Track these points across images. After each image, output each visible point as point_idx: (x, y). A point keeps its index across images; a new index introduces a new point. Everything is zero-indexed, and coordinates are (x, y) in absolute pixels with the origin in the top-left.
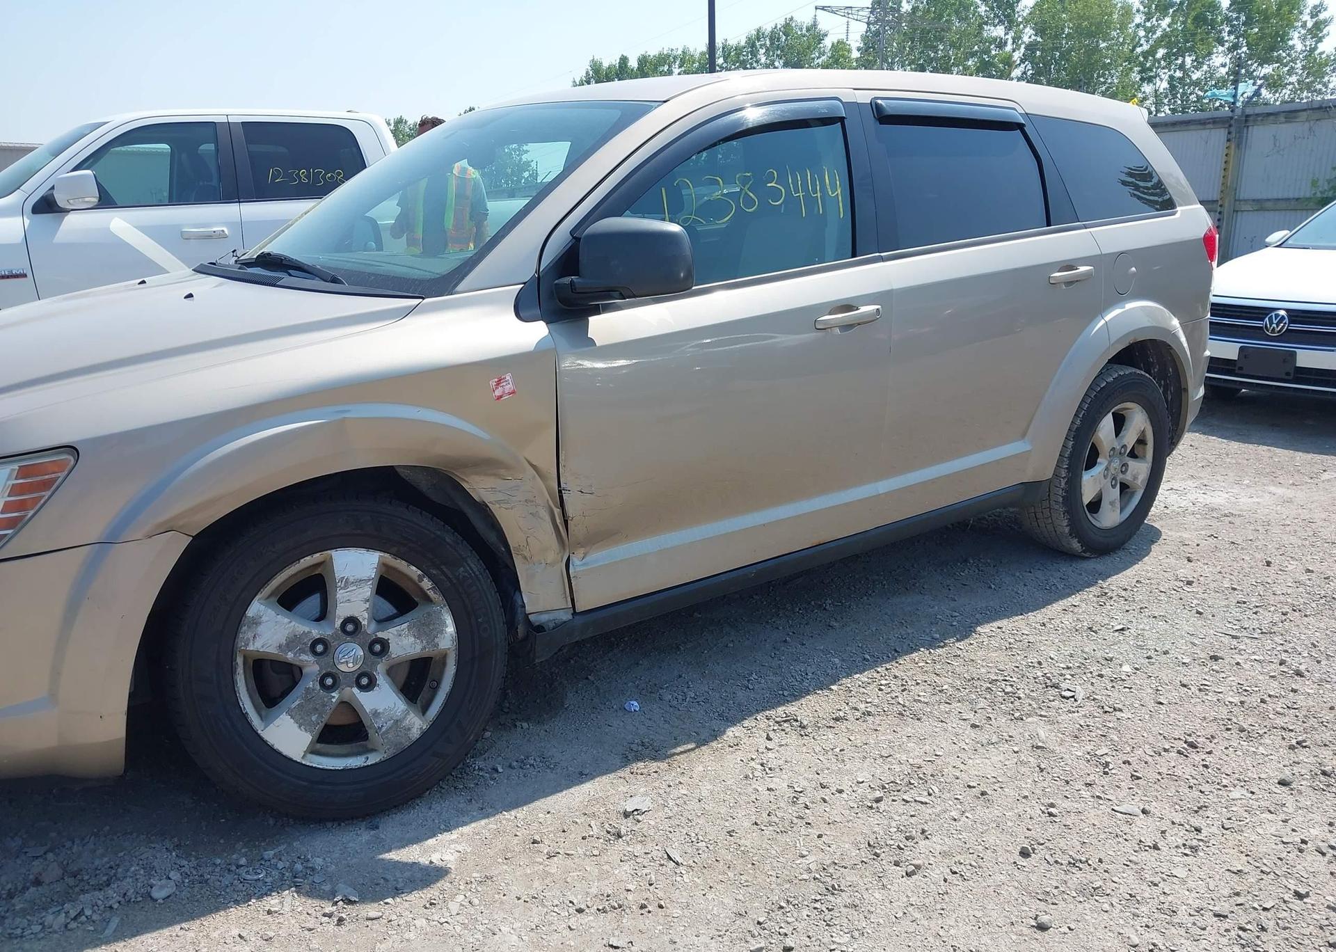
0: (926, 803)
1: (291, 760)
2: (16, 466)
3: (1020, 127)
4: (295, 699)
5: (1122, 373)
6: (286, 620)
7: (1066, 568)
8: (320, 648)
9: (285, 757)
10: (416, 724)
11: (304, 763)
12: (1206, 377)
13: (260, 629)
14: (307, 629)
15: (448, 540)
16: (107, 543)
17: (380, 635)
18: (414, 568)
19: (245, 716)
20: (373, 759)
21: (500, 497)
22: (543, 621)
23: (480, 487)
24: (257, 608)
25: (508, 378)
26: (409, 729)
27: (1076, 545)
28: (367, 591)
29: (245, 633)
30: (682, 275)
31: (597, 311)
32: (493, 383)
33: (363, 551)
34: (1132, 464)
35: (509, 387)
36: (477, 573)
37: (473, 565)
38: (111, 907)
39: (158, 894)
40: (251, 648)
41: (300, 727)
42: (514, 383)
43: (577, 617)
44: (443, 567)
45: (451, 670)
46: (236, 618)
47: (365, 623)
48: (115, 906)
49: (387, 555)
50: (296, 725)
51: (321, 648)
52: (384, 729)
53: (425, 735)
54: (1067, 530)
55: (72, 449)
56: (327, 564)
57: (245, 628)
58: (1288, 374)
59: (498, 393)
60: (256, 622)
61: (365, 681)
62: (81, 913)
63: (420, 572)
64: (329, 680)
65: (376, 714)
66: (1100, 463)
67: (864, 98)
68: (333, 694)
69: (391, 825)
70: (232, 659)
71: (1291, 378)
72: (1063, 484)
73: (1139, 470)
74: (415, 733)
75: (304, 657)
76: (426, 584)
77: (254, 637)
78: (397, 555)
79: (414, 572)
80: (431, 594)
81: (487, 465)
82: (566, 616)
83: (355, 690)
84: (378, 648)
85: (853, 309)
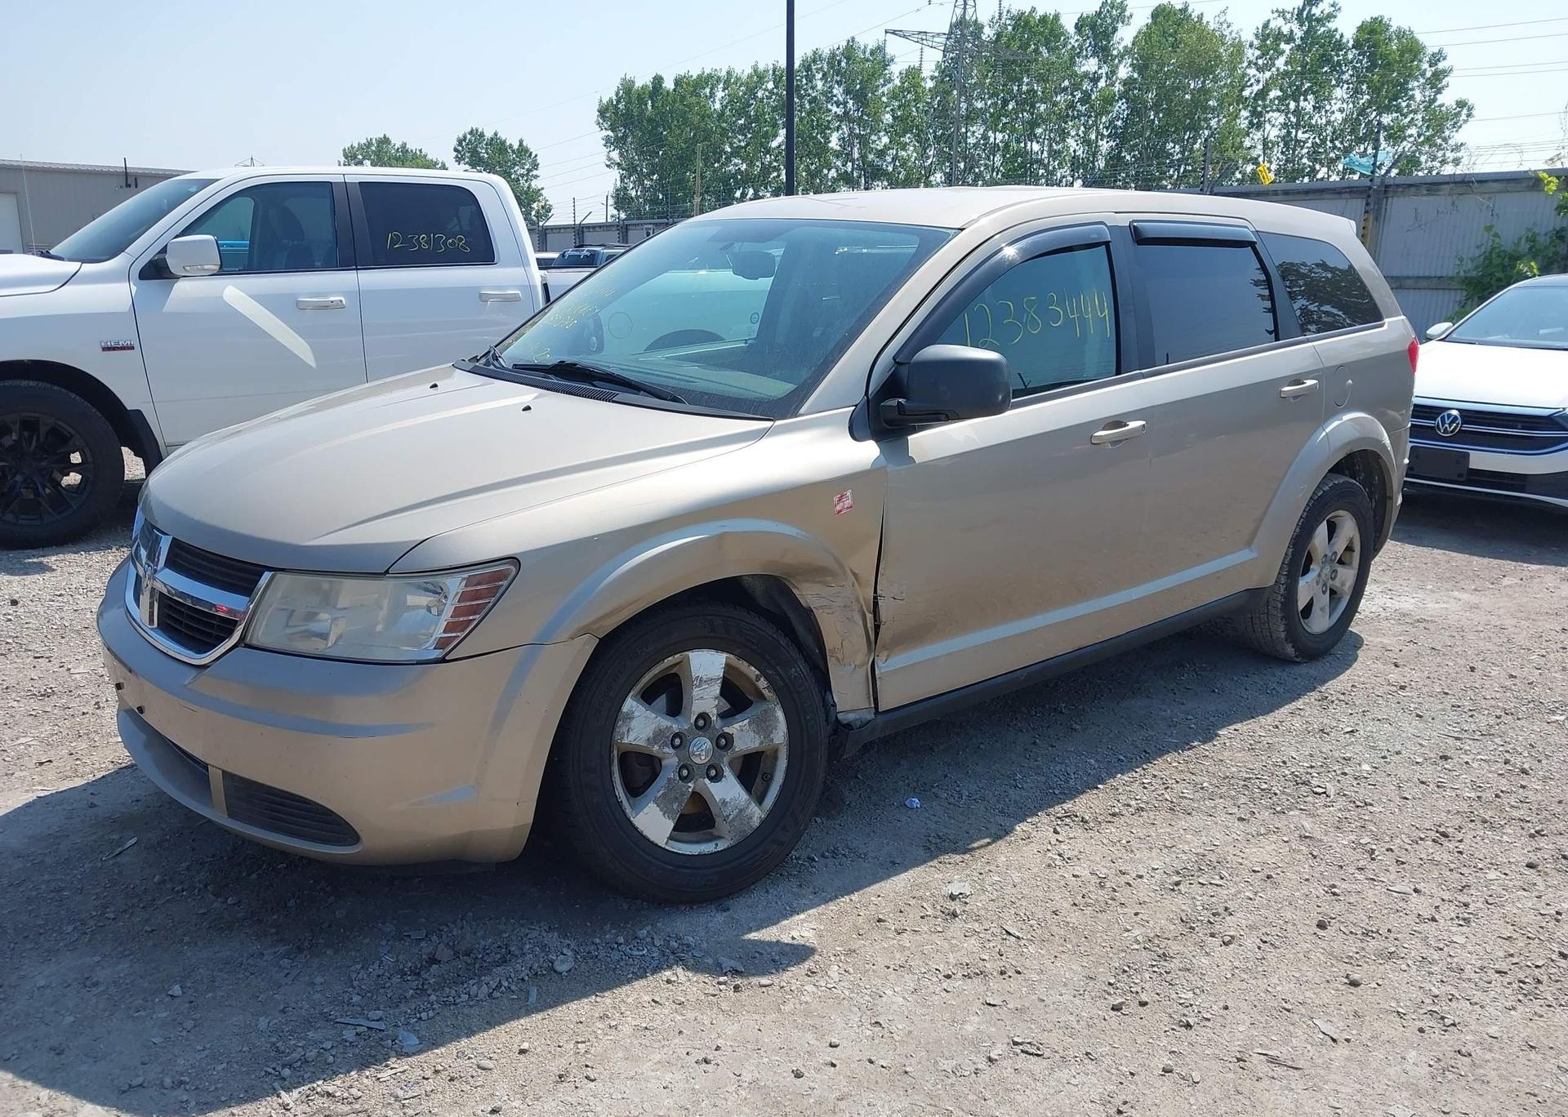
0: (1221, 886)
1: (656, 845)
2: (466, 575)
3: (1252, 244)
4: (658, 788)
5: (1337, 482)
6: (654, 715)
7: (1280, 673)
8: (677, 742)
9: (652, 842)
10: (757, 814)
11: (667, 848)
12: (1405, 481)
13: (634, 723)
14: (669, 724)
15: (782, 643)
16: (537, 644)
17: (726, 730)
18: (753, 668)
19: (620, 804)
20: (722, 845)
21: (824, 602)
22: (851, 720)
23: (808, 594)
24: (630, 704)
25: (848, 494)
26: (751, 818)
27: (1290, 650)
28: (716, 689)
29: (621, 728)
30: (1000, 397)
31: (915, 430)
32: (836, 499)
33: (713, 652)
34: (1340, 569)
35: (848, 502)
36: (805, 674)
37: (801, 668)
38: (523, 979)
40: (626, 741)
41: (664, 814)
42: (853, 500)
43: (879, 717)
44: (778, 668)
45: (782, 764)
46: (614, 714)
47: (714, 718)
48: (526, 978)
49: (732, 656)
50: (661, 813)
51: (679, 741)
52: (731, 817)
53: (763, 822)
54: (1283, 635)
55: (513, 560)
56: (685, 664)
57: (620, 723)
58: (1460, 475)
59: (838, 508)
60: (629, 717)
61: (713, 773)
62: (500, 985)
63: (758, 672)
64: (687, 771)
65: (724, 803)
66: (1313, 570)
67: (1124, 221)
68: (690, 784)
69: (740, 908)
70: (611, 752)
71: (1463, 479)
72: (1282, 590)
73: (1347, 576)
74: (756, 822)
75: (666, 750)
76: (762, 683)
77: (628, 731)
78: (740, 657)
79: (752, 672)
80: (766, 692)
81: (817, 573)
82: (870, 716)
83: (707, 781)
84: (724, 742)
85: (1122, 424)
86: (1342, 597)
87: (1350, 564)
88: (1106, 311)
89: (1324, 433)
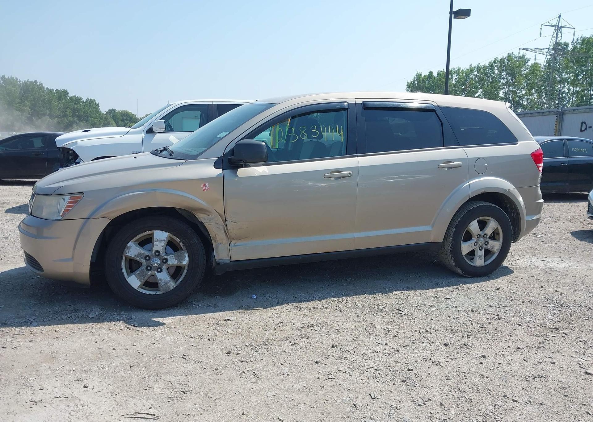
1: (134, 288)
2: (70, 196)
3: (434, 111)
4: (138, 272)
5: (481, 205)
6: (139, 248)
7: (454, 280)
8: (147, 258)
9: (133, 287)
10: (172, 285)
11: (137, 290)
13: (131, 250)
14: (144, 252)
15: (189, 232)
16: (89, 218)
17: (165, 257)
18: (178, 239)
19: (123, 274)
20: (158, 293)
21: (207, 221)
22: (220, 262)
23: (201, 217)
24: (130, 244)
25: (207, 184)
26: (170, 286)
27: (459, 271)
28: (163, 244)
29: (126, 250)
30: (264, 157)
32: (202, 185)
33: (163, 232)
34: (491, 242)
35: (207, 187)
36: (197, 243)
37: (196, 240)
38: (78, 317)
39: (91, 316)
40: (127, 255)
41: (138, 280)
42: (209, 186)
43: (231, 262)
44: (186, 240)
45: (186, 271)
46: (124, 246)
47: (161, 253)
48: (80, 317)
49: (170, 234)
50: (137, 279)
51: (148, 258)
52: (162, 285)
53: (174, 289)
54: (454, 264)
55: (83, 193)
56: (152, 234)
57: (126, 249)
59: (204, 188)
60: (130, 248)
61: (159, 270)
62: (71, 317)
63: (180, 240)
64: (149, 268)
65: (161, 280)
66: (473, 240)
68: (149, 272)
69: (159, 313)
70: (122, 257)
72: (450, 245)
73: (496, 246)
74: (172, 288)
75: (142, 260)
76: (181, 244)
77: (129, 252)
78: (173, 234)
79: (178, 240)
80: (182, 247)
81: (202, 210)
82: (228, 261)
83: (156, 272)
84: (165, 261)
85: (340, 172)
86: (494, 254)
87: (499, 240)
88: (342, 133)
89: (468, 184)
